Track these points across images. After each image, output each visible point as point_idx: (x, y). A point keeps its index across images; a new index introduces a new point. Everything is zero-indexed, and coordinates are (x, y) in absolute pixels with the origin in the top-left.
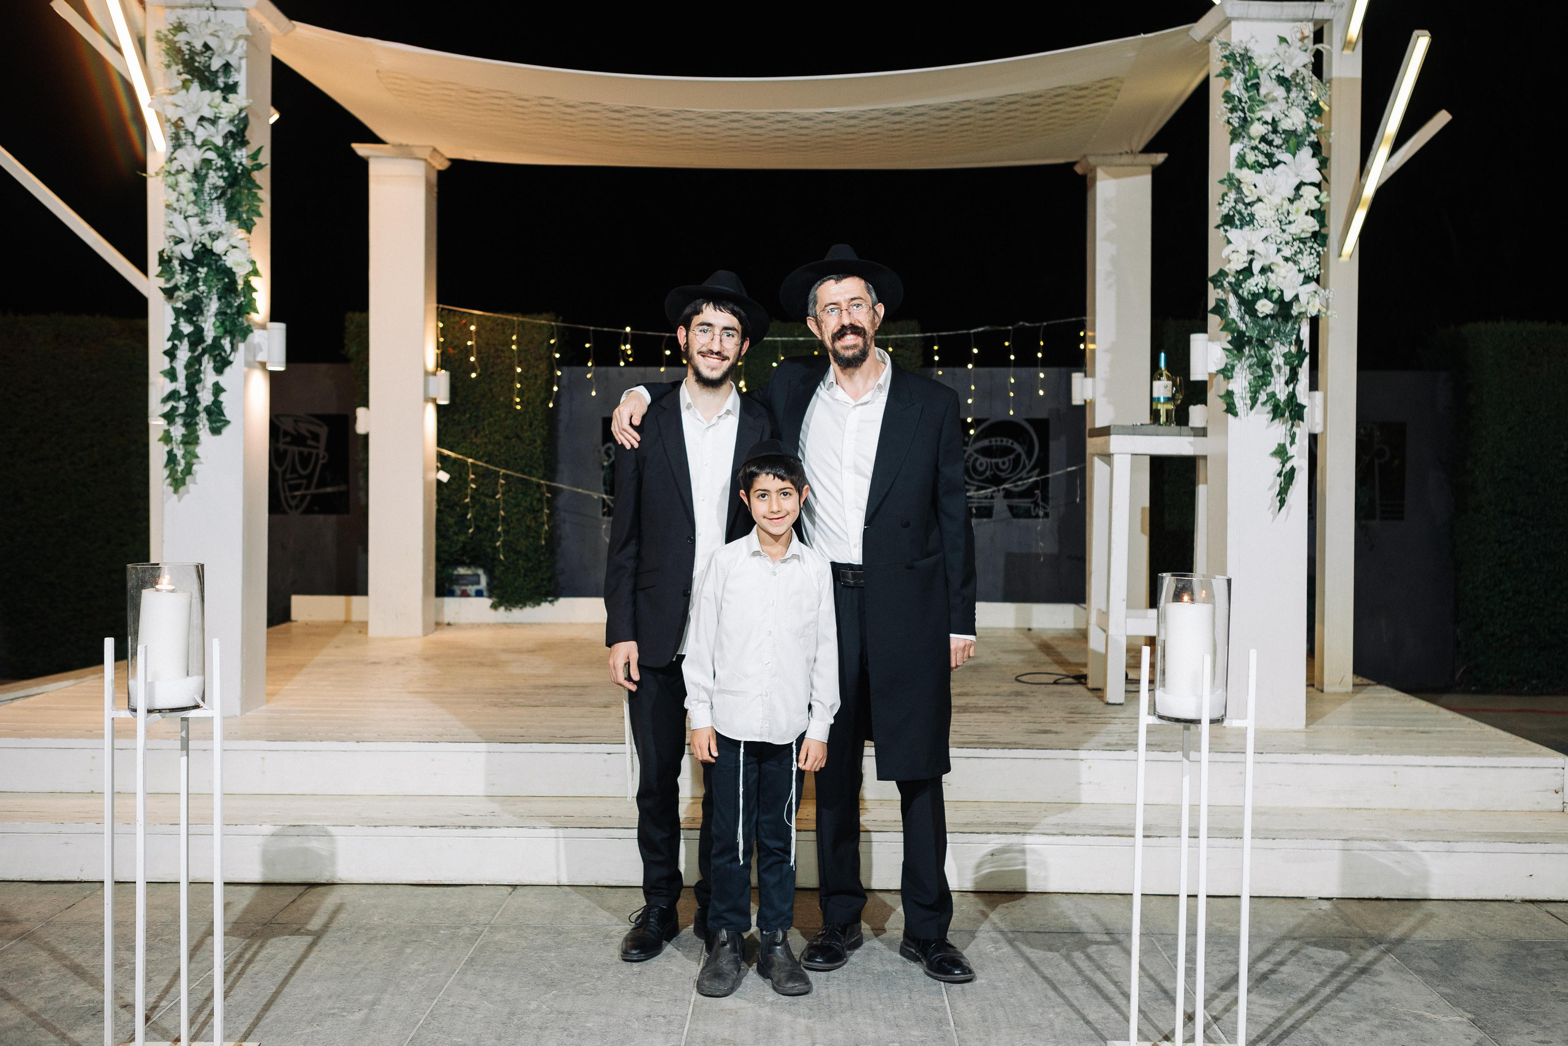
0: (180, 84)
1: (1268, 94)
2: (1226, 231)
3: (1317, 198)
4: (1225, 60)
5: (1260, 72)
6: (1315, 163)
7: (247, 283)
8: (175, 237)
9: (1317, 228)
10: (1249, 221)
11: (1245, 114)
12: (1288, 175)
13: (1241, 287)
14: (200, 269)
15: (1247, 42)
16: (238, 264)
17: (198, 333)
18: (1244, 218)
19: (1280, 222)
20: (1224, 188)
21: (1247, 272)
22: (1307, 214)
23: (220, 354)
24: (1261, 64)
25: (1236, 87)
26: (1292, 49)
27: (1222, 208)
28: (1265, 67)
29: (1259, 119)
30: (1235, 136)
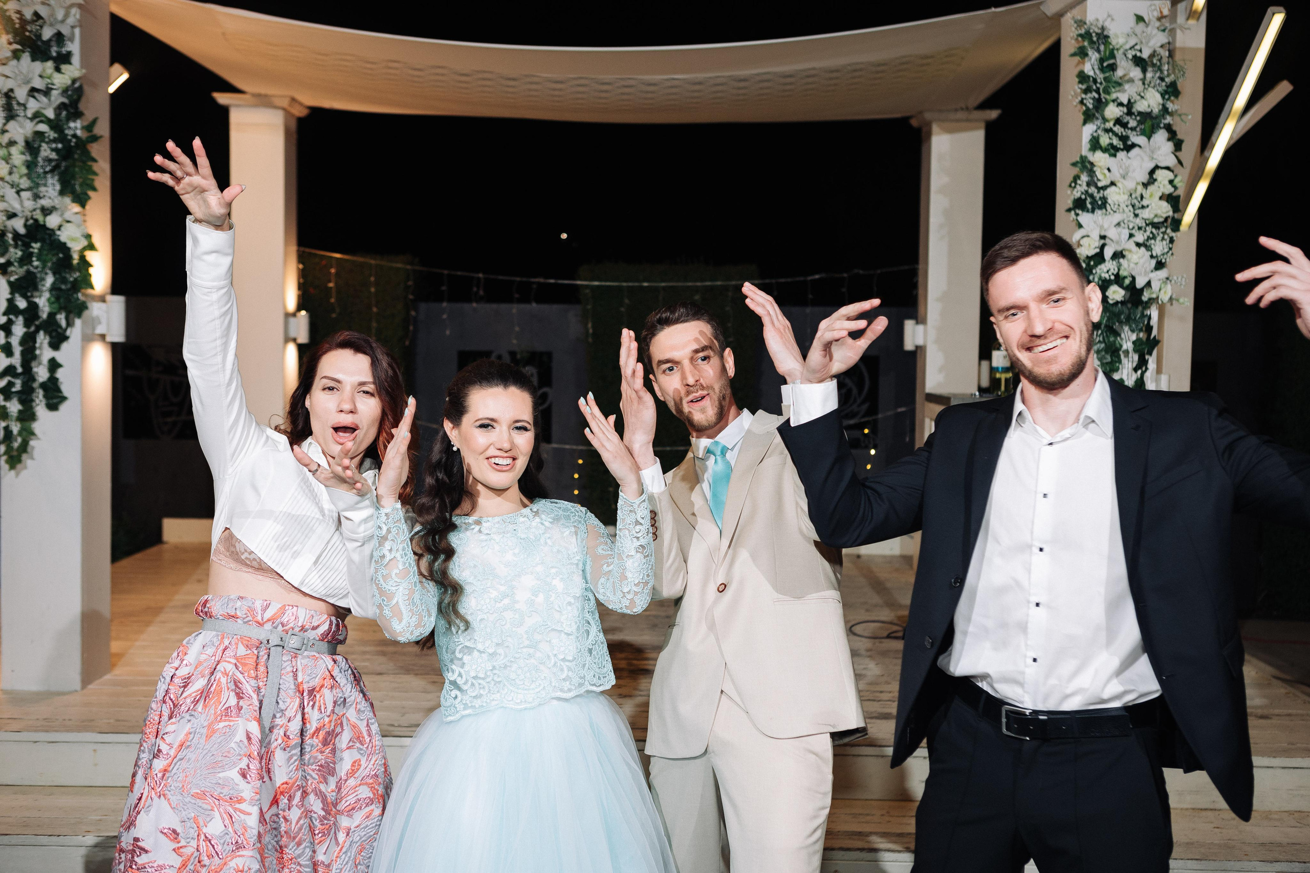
0: (9, 54)
1: (1125, 75)
2: (1077, 215)
3: (1171, 182)
4: (1080, 39)
5: (1115, 52)
6: (1170, 146)
7: (83, 258)
8: (7, 211)
9: (1171, 213)
10: (1102, 205)
11: (1099, 94)
12: (1143, 159)
13: (1091, 273)
14: (34, 245)
15: (1106, 20)
16: (73, 239)
17: (33, 309)
18: (1097, 202)
19: (1133, 206)
20: (1075, 171)
21: (1099, 257)
22: (1161, 198)
23: (56, 331)
24: (1117, 44)
25: (1090, 67)
26: (1150, 28)
27: (1075, 192)
28: (1121, 47)
29: (1113, 101)
30: (1088, 117)
